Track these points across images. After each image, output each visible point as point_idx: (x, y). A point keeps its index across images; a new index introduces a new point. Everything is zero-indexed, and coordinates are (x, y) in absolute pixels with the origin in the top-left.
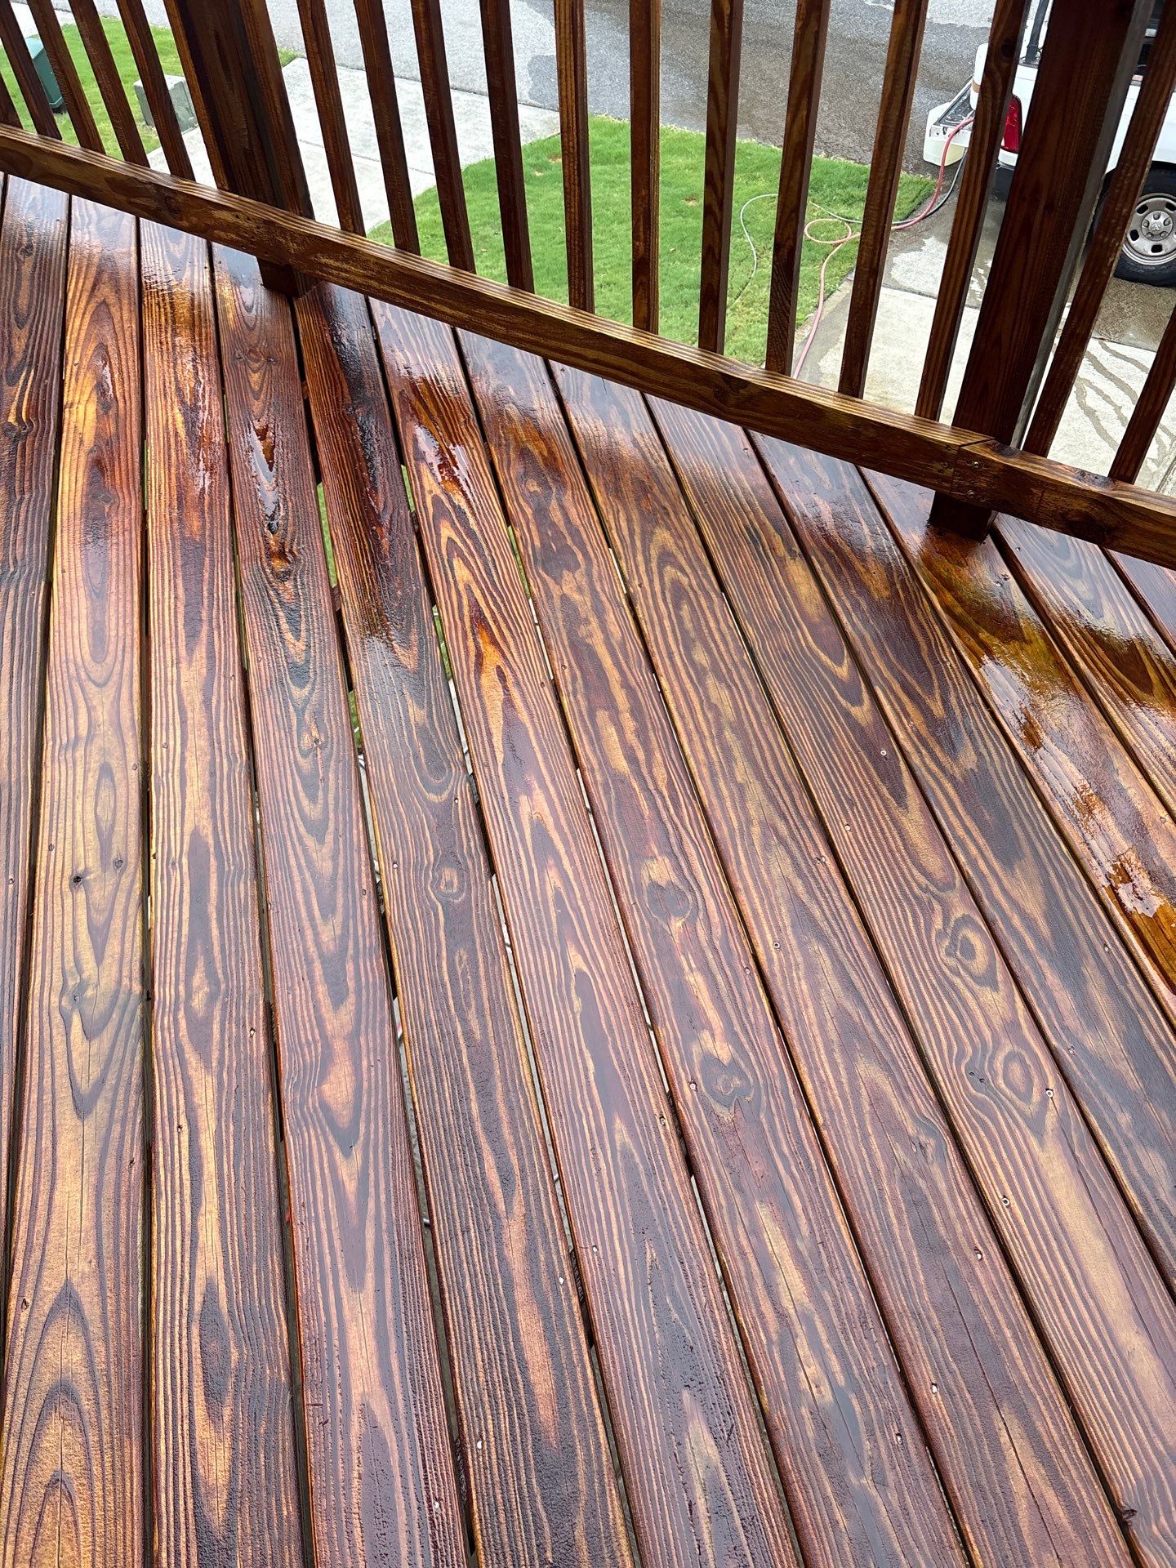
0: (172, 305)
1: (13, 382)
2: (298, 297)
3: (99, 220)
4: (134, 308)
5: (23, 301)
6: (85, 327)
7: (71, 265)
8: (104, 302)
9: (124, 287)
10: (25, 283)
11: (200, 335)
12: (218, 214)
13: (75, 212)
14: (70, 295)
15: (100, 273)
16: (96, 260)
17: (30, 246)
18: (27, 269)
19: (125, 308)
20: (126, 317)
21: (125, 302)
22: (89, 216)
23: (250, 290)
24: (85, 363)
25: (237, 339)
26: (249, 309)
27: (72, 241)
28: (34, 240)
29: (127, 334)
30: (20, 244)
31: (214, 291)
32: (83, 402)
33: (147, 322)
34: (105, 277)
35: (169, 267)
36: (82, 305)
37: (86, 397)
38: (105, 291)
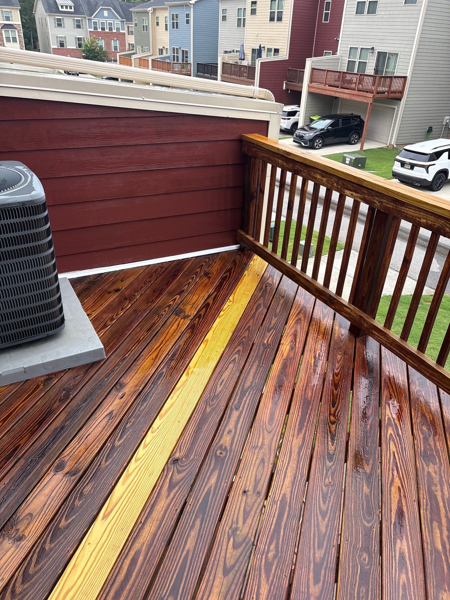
0: (319, 326)
1: (269, 331)
2: (358, 337)
3: (305, 295)
4: (308, 323)
5: (278, 310)
6: (293, 324)
7: (294, 305)
8: (300, 319)
9: (307, 316)
10: (280, 306)
11: (326, 338)
12: (345, 308)
13: (299, 291)
14: (291, 313)
15: (301, 310)
16: (301, 306)
17: (284, 296)
18: (281, 302)
19: (306, 322)
20: (305, 325)
21: (306, 320)
22: (303, 294)
23: (344, 330)
24: (290, 333)
25: (336, 343)
26: (342, 335)
27: (296, 299)
28: (286, 295)
29: (304, 330)
30: (281, 295)
31: (333, 326)
32: (286, 344)
33: (311, 328)
34: (302, 312)
35: (321, 315)
36: (294, 317)
37: (287, 343)
38: (301, 316)
